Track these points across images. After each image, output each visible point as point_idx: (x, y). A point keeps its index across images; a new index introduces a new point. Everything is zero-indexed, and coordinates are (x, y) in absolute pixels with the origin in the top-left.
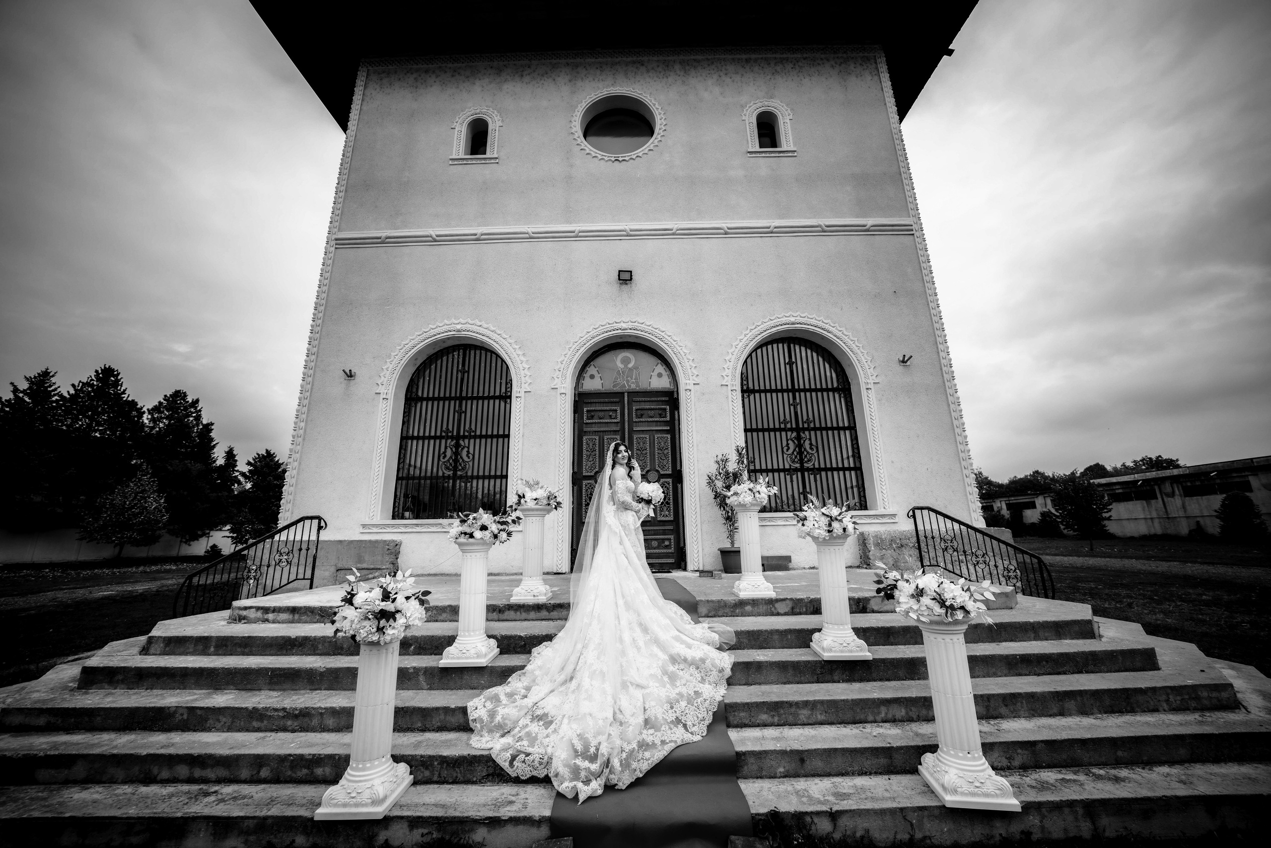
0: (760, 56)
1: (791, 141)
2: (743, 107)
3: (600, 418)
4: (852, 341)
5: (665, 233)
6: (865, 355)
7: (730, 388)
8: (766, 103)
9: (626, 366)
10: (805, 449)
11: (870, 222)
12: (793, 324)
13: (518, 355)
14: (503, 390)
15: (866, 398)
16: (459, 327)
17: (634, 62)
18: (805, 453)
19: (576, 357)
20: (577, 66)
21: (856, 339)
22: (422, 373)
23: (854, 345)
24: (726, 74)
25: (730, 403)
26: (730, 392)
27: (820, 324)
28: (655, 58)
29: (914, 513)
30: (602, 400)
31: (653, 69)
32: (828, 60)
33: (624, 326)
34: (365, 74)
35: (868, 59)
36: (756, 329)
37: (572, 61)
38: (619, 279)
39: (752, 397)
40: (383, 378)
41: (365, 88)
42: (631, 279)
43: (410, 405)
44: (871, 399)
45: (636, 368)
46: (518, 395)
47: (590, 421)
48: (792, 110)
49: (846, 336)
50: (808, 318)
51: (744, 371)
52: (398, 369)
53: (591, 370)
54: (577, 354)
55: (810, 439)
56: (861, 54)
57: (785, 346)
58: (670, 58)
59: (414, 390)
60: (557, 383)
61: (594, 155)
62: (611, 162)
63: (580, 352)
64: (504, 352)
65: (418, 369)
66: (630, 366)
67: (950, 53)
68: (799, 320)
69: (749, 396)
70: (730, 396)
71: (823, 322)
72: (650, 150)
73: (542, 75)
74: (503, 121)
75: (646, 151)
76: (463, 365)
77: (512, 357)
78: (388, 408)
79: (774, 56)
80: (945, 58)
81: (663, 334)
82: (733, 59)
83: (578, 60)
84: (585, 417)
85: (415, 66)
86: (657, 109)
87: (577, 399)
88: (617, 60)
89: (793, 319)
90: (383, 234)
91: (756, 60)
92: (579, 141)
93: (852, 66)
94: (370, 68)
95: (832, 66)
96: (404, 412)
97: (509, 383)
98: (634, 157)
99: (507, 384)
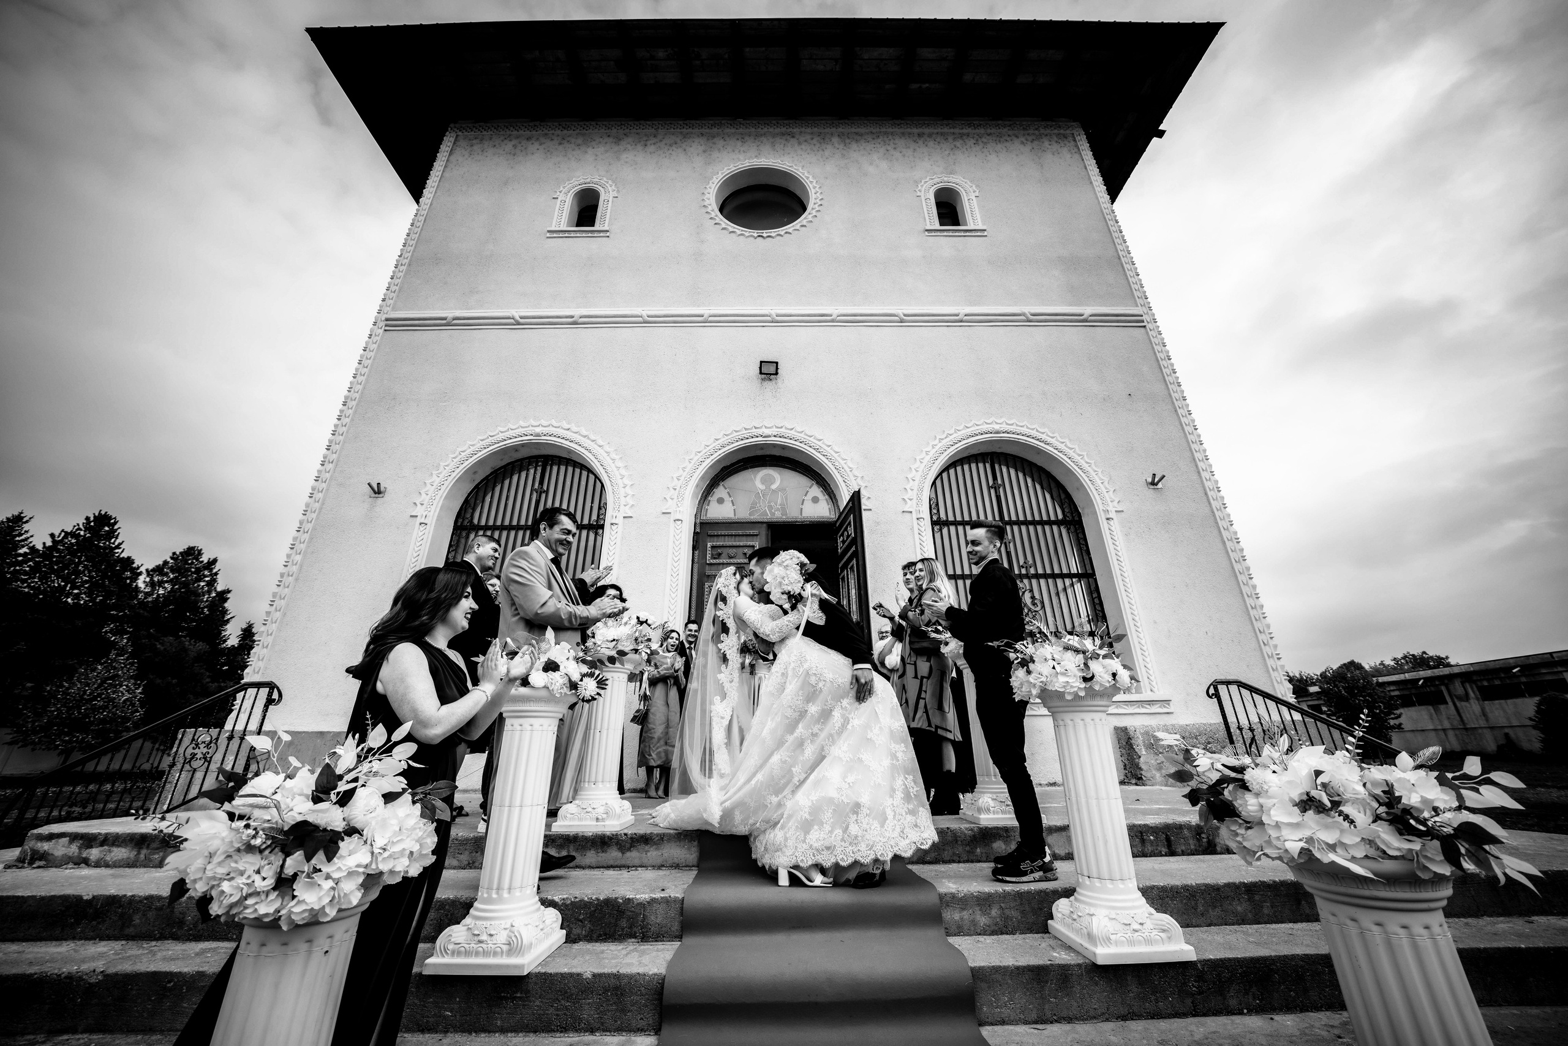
0: (936, 131)
1: (979, 220)
2: (916, 182)
3: (731, 557)
4: (1079, 455)
5: (823, 320)
6: (1100, 473)
7: (914, 516)
8: (946, 179)
9: (768, 487)
10: (1026, 605)
11: (1087, 311)
12: (998, 432)
13: (618, 468)
14: (594, 517)
15: (1108, 532)
16: (538, 430)
17: (783, 134)
18: (1026, 610)
19: (698, 471)
20: (714, 137)
21: (1085, 453)
22: (481, 494)
23: (1082, 461)
24: (895, 148)
25: (917, 536)
26: (915, 521)
27: (1034, 433)
28: (809, 130)
29: (1216, 689)
30: (734, 532)
31: (806, 141)
32: (1017, 137)
33: (767, 432)
34: (453, 140)
35: (1065, 137)
36: (948, 439)
37: (707, 131)
38: (761, 373)
39: (945, 530)
40: (424, 495)
41: (451, 153)
42: (777, 374)
43: (460, 536)
44: (1114, 533)
45: (781, 489)
46: (613, 522)
47: (715, 561)
48: (977, 186)
49: (1071, 449)
50: (1017, 425)
51: (933, 496)
52: (446, 483)
53: (720, 492)
54: (701, 468)
55: (1031, 591)
56: (1056, 131)
57: (988, 466)
58: (826, 130)
59: (468, 515)
60: (670, 506)
61: (731, 229)
62: (752, 239)
63: (704, 464)
64: (598, 464)
65: (476, 487)
66: (774, 487)
67: (1161, 134)
68: (1005, 427)
69: (941, 530)
70: (916, 527)
71: (1037, 431)
72: (802, 226)
73: (671, 145)
74: (618, 191)
75: (798, 227)
76: (541, 483)
77: (609, 470)
78: (425, 537)
79: (952, 130)
80: (1155, 139)
81: (820, 443)
82: (903, 134)
83: (715, 130)
84: (708, 556)
85: (515, 133)
86: (811, 182)
87: (698, 530)
88: (762, 132)
89: (997, 427)
90: (450, 314)
91: (930, 135)
92: (713, 215)
93: (1046, 143)
94: (460, 133)
95: (1022, 143)
96: (450, 546)
97: (602, 507)
98: (782, 233)
99: (600, 508)
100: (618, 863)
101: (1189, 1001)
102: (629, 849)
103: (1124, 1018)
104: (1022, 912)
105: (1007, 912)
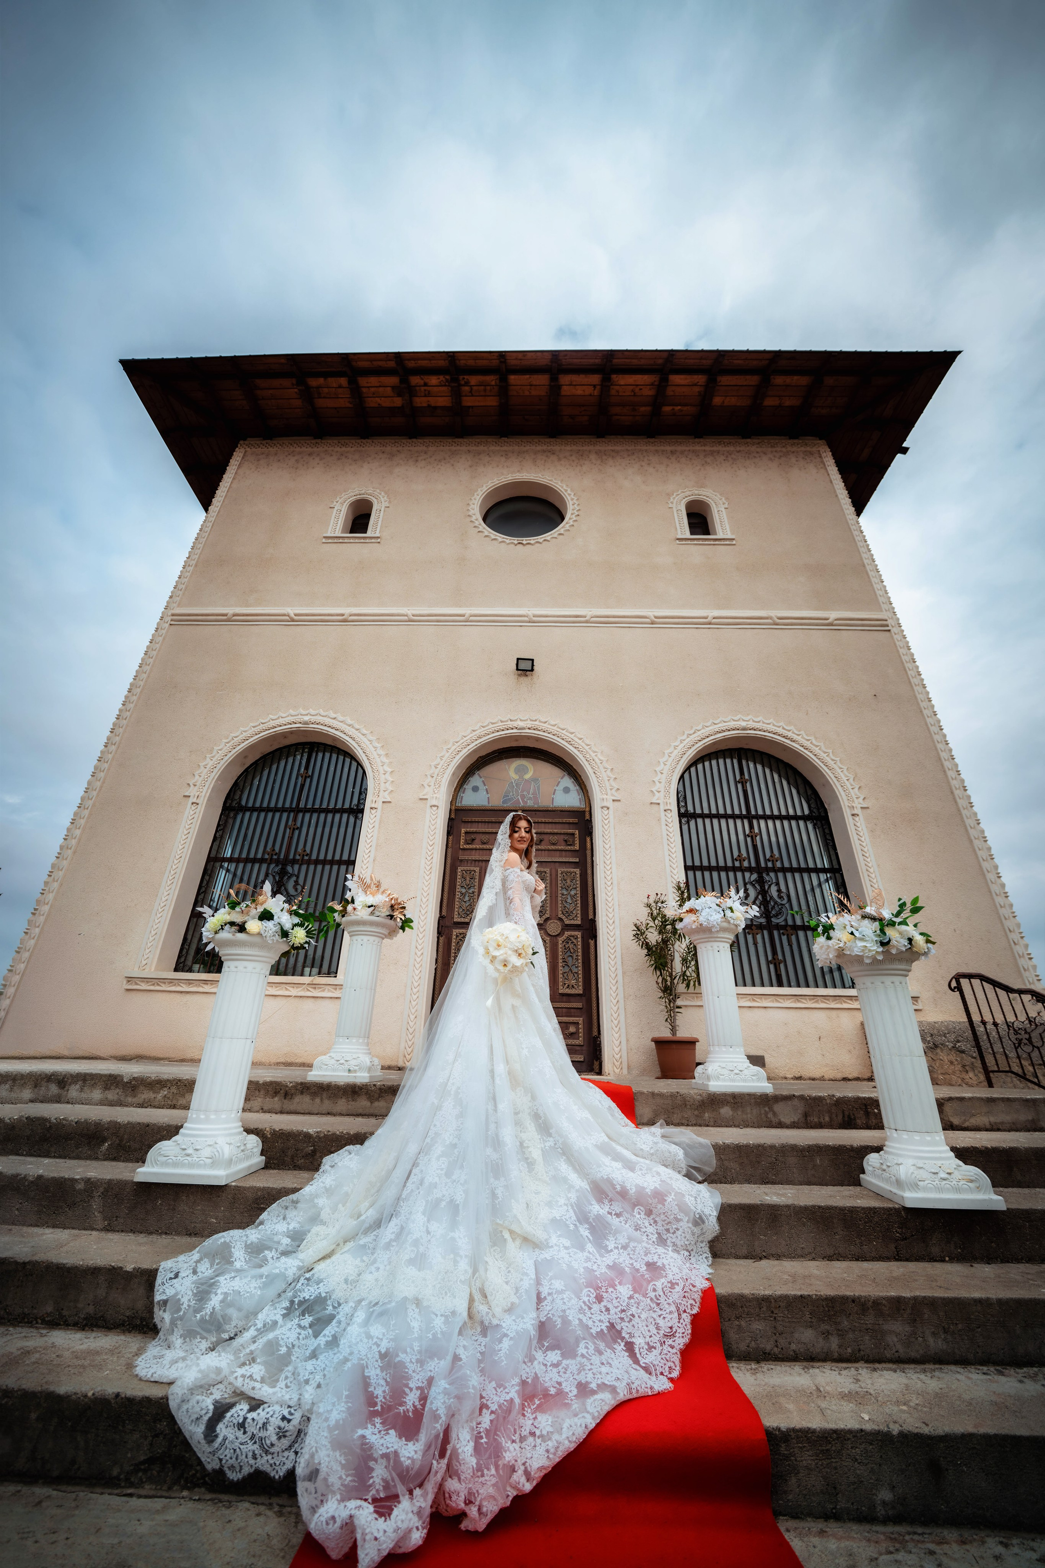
0: (688, 449)
1: (728, 529)
2: (669, 495)
3: (484, 843)
4: (825, 753)
5: (577, 620)
6: (845, 771)
7: (662, 807)
8: (696, 492)
9: (521, 777)
10: (771, 897)
11: (833, 615)
12: (744, 729)
13: (379, 755)
14: (355, 801)
15: (853, 828)
16: (306, 718)
17: (544, 451)
18: (772, 903)
19: (455, 760)
20: (479, 454)
21: (830, 751)
22: (250, 777)
23: (828, 759)
24: (649, 464)
25: (664, 827)
26: (663, 813)
27: (780, 731)
28: (568, 448)
29: (958, 982)
30: (487, 819)
31: (565, 457)
32: (765, 453)
33: (521, 724)
34: (241, 455)
35: (811, 453)
36: (696, 735)
37: (474, 448)
38: (517, 669)
39: (692, 823)
40: (197, 777)
41: (239, 466)
42: (532, 670)
43: (228, 816)
44: (860, 829)
45: (534, 779)
46: (373, 806)
47: (468, 846)
48: (727, 499)
49: (817, 746)
50: (764, 723)
51: (681, 788)
52: (219, 766)
53: (475, 780)
54: (458, 757)
55: (778, 884)
56: (803, 449)
57: (735, 761)
58: (584, 448)
59: (237, 797)
60: (428, 792)
61: (493, 537)
62: (513, 545)
63: (461, 754)
64: (361, 752)
65: (246, 770)
66: (527, 776)
67: (905, 451)
68: (751, 724)
69: (688, 822)
70: (663, 818)
71: (784, 728)
72: (560, 534)
73: (440, 461)
74: (390, 502)
75: (555, 535)
76: (307, 768)
77: (371, 757)
78: (196, 816)
79: (703, 448)
80: (899, 456)
81: (572, 736)
82: (657, 451)
83: (481, 448)
84: (462, 841)
85: (298, 449)
86: (569, 495)
87: (453, 816)
88: (525, 449)
89: (744, 724)
90: (230, 611)
91: (682, 452)
92: (477, 523)
93: (793, 460)
94: (248, 449)
95: (771, 459)
96: (219, 825)
97: (363, 792)
98: (541, 541)
99: (360, 793)
100: (367, 1111)
101: (892, 1246)
102: (377, 1100)
103: (830, 1258)
104: (741, 1164)
105: (726, 1163)
